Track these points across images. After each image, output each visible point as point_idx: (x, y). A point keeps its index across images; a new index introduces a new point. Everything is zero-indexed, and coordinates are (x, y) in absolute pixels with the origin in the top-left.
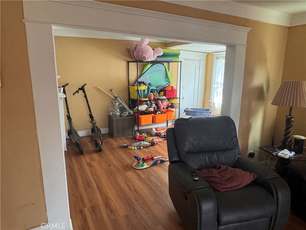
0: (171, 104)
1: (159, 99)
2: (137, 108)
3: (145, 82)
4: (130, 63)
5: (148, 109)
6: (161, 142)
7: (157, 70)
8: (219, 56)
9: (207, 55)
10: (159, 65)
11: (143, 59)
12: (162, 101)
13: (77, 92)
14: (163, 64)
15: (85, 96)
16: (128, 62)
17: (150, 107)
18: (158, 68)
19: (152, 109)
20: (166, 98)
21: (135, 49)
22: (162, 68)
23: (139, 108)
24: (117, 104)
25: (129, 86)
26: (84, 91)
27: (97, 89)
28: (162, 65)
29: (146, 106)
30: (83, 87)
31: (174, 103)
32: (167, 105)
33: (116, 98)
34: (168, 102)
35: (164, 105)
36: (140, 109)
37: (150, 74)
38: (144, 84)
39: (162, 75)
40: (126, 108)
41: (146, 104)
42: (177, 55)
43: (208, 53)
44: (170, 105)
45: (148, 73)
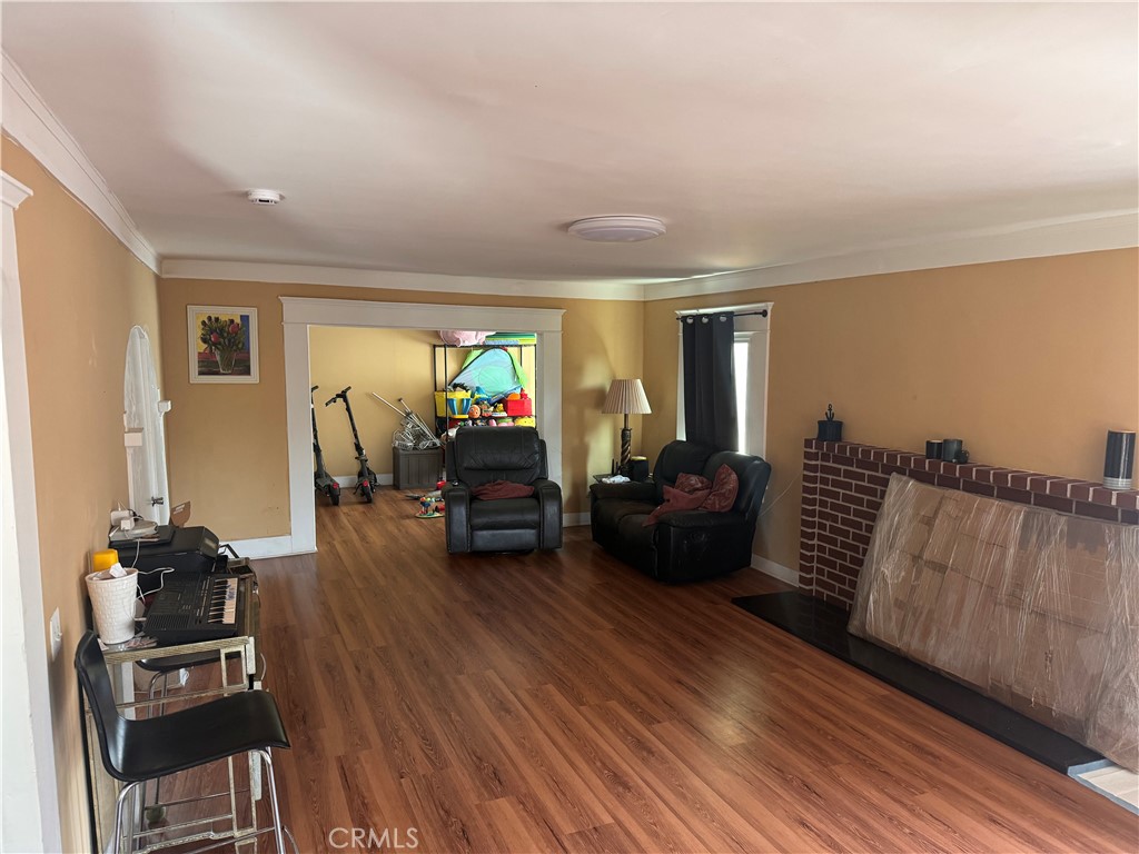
1: (491, 417)
3: (466, 385)
4: (437, 349)
7: (494, 361)
10: (498, 351)
13: (334, 400)
14: (506, 350)
15: (348, 409)
16: (435, 346)
18: (496, 358)
20: (506, 415)
22: (506, 357)
23: (449, 433)
24: (409, 426)
25: (436, 393)
26: (346, 400)
27: (372, 397)
28: (505, 352)
30: (344, 392)
33: (408, 414)
37: (480, 370)
38: (465, 388)
39: (505, 371)
40: (427, 434)
45: (474, 366)
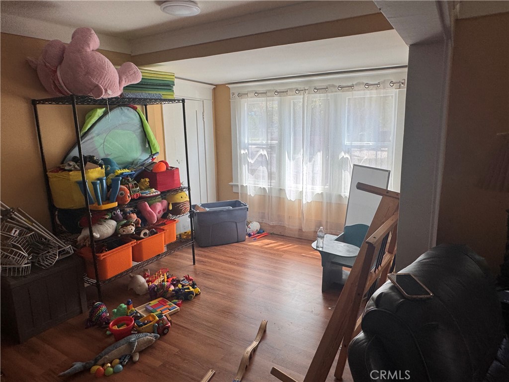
0: (174, 205)
1: (142, 198)
2: (85, 232)
3: (95, 158)
4: (39, 106)
5: (121, 230)
6: (175, 313)
7: (120, 122)
8: (245, 91)
9: (214, 88)
10: (126, 110)
11: (91, 90)
12: (151, 202)
14: (135, 109)
16: (34, 103)
17: (126, 225)
18: (123, 118)
19: (132, 229)
20: (159, 193)
21: (60, 62)
22: (133, 116)
23: (94, 234)
24: (15, 233)
25: (47, 173)
28: (132, 110)
29: (113, 223)
31: (179, 203)
32: (164, 210)
34: (165, 202)
35: (158, 211)
36: (97, 235)
37: (105, 135)
38: (96, 162)
39: (135, 135)
40: (49, 240)
41: (112, 218)
42: (168, 86)
43: (216, 85)
44: (171, 208)
45: (96, 132)
